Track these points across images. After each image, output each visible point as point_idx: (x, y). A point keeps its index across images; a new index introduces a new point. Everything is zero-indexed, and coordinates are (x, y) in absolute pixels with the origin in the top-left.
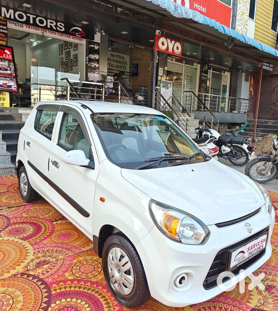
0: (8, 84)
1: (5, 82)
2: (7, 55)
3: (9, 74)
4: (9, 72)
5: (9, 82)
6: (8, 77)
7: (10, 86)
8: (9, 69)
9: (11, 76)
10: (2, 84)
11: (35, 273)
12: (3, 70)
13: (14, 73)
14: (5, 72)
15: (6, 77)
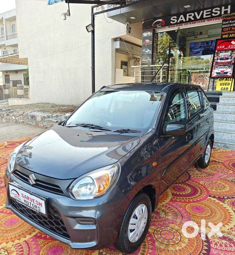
0: (225, 71)
1: (222, 70)
2: (232, 46)
3: (229, 63)
4: (229, 60)
5: (227, 69)
6: (227, 65)
7: (227, 73)
8: (230, 57)
9: (230, 63)
10: (220, 72)
11: (211, 239)
12: (224, 60)
13: (233, 61)
14: (226, 61)
15: (225, 66)
